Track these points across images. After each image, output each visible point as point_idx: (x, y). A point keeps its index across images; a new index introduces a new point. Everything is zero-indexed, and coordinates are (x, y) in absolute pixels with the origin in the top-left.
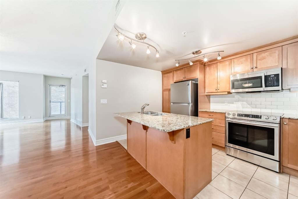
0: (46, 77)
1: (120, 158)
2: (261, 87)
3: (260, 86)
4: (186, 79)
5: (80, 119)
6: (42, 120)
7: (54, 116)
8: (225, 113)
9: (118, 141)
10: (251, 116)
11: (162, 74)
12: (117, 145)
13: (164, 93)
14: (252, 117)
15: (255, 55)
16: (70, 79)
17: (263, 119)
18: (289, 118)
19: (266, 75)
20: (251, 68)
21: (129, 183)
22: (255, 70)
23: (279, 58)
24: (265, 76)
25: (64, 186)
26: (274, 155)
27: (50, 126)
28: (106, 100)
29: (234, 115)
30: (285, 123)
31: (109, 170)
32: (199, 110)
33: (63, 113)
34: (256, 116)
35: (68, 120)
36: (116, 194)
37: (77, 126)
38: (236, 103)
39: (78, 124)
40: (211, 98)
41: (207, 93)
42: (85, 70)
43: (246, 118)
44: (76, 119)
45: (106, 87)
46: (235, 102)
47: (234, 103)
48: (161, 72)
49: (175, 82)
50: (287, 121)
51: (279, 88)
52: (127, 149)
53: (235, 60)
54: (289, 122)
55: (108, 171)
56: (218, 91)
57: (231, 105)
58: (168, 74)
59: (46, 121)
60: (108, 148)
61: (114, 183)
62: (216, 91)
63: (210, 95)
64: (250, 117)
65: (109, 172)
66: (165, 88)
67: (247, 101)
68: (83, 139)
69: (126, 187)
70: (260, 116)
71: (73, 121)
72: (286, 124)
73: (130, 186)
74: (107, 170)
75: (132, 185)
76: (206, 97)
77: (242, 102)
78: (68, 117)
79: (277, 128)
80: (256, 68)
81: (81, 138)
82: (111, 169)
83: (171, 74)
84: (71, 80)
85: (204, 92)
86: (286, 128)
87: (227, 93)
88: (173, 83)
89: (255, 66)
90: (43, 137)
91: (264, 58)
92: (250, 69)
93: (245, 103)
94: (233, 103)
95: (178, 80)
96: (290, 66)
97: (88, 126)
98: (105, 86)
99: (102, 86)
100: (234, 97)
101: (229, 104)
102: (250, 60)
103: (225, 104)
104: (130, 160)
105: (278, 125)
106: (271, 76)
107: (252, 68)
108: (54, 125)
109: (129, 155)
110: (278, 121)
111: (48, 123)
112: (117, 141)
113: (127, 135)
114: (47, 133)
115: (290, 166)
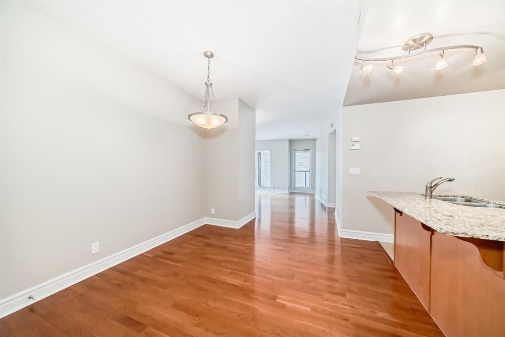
0: (291, 142)
1: (377, 269)
5: (325, 197)
6: (287, 192)
7: (298, 188)
9: (381, 243)
12: (377, 247)
16: (314, 140)
21: (382, 311)
25: (297, 264)
27: (294, 200)
28: (359, 169)
31: (352, 277)
33: (308, 185)
35: (313, 195)
36: (354, 310)
37: (322, 205)
39: (324, 203)
42: (332, 126)
44: (321, 196)
45: (359, 148)
52: (393, 260)
55: (349, 276)
59: (291, 193)
60: (358, 246)
61: (354, 296)
65: (350, 278)
68: (329, 224)
69: (374, 313)
71: (317, 197)
73: (380, 314)
74: (348, 274)
75: (385, 317)
78: (312, 192)
81: (327, 222)
82: (355, 275)
84: (316, 141)
90: (287, 210)
97: (335, 208)
98: (357, 146)
99: (353, 147)
104: (396, 281)
108: (299, 199)
109: (395, 271)
111: (293, 196)
112: (377, 242)
113: (393, 236)
114: (292, 207)
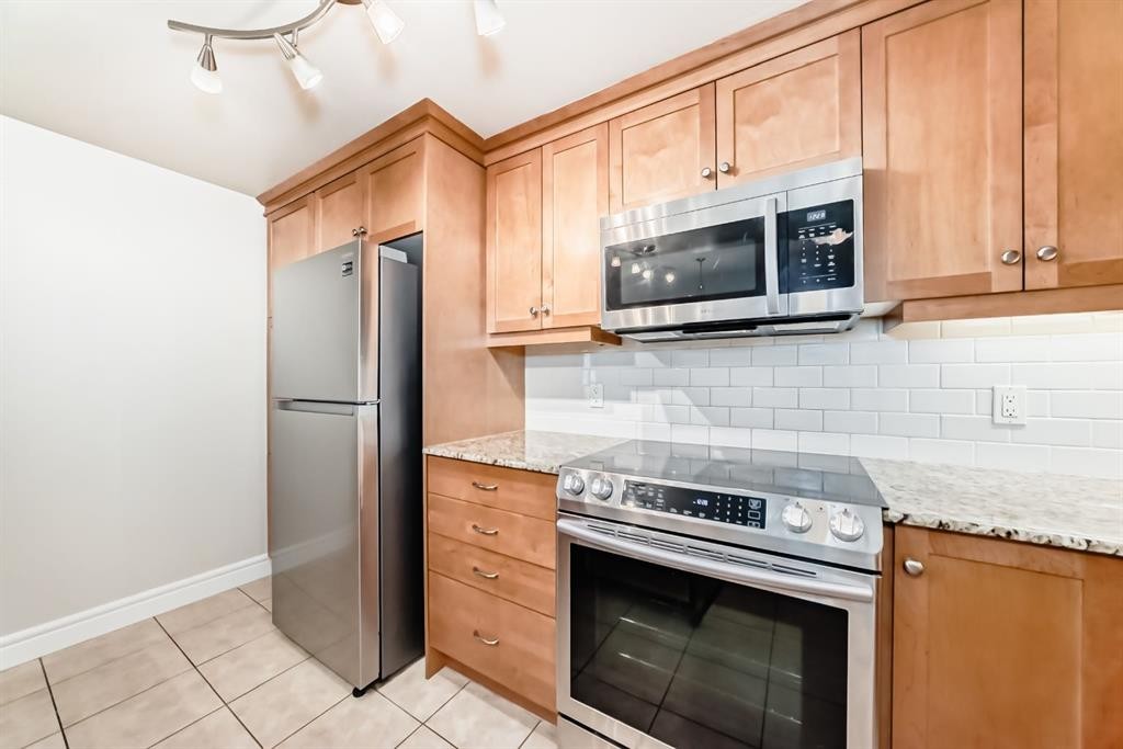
2: (760, 289)
3: (752, 286)
10: (705, 503)
14: (709, 514)
15: (726, 91)
17: (777, 527)
19: (782, 210)
20: (706, 172)
22: (725, 183)
23: (844, 106)
24: (779, 217)
30: (909, 563)
32: (425, 451)
34: (735, 498)
38: (642, 394)
40: (527, 370)
41: (498, 334)
46: (638, 388)
47: (633, 394)
48: (263, 201)
51: (854, 298)
54: (933, 552)
56: (548, 322)
57: (619, 407)
58: (293, 216)
62: (535, 325)
63: (521, 351)
67: (688, 387)
70: (754, 505)
72: (920, 574)
76: (491, 358)
77: (668, 392)
79: (864, 606)
80: (731, 171)
85: (476, 326)
87: (586, 336)
89: (725, 157)
92: (699, 180)
93: (679, 395)
94: (627, 399)
100: (631, 363)
102: (703, 125)
103: (592, 403)
106: (813, 217)
107: (712, 176)
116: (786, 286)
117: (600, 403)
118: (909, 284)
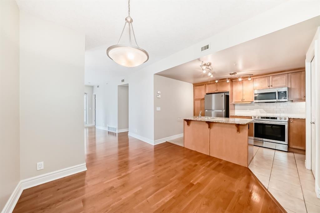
3: (274, 98)
4: (218, 92)
5: (113, 126)
8: (252, 117)
11: (194, 86)
13: (196, 102)
14: (271, 119)
15: (271, 77)
17: (278, 119)
18: (294, 118)
19: (278, 91)
22: (271, 87)
23: (286, 81)
26: (285, 141)
28: (160, 108)
29: (258, 117)
32: (230, 115)
34: (274, 118)
35: (92, 128)
37: (109, 132)
38: (256, 109)
39: (111, 131)
40: (235, 106)
41: (234, 102)
42: (123, 81)
43: (267, 119)
44: (106, 126)
48: (193, 84)
49: (207, 93)
50: (292, 120)
51: (287, 100)
53: (257, 80)
54: (293, 120)
56: (244, 101)
58: (200, 87)
62: (242, 101)
63: (235, 104)
64: (270, 119)
66: (196, 98)
67: (263, 108)
70: (276, 118)
71: (101, 128)
72: (292, 122)
76: (233, 105)
77: (260, 109)
78: (92, 125)
80: (271, 86)
83: (203, 87)
85: (232, 101)
86: (292, 124)
87: (250, 103)
88: (205, 94)
89: (271, 85)
91: (276, 80)
92: (267, 87)
93: (262, 110)
94: (253, 110)
95: (210, 91)
96: (293, 87)
97: (128, 132)
98: (159, 96)
100: (254, 105)
101: (250, 111)
102: (268, 80)
103: (247, 110)
105: (287, 123)
106: (282, 92)
107: (269, 86)
110: (287, 120)
112: (167, 142)
115: (294, 147)
116: (279, 99)
117: (249, 110)
118: (294, 98)
